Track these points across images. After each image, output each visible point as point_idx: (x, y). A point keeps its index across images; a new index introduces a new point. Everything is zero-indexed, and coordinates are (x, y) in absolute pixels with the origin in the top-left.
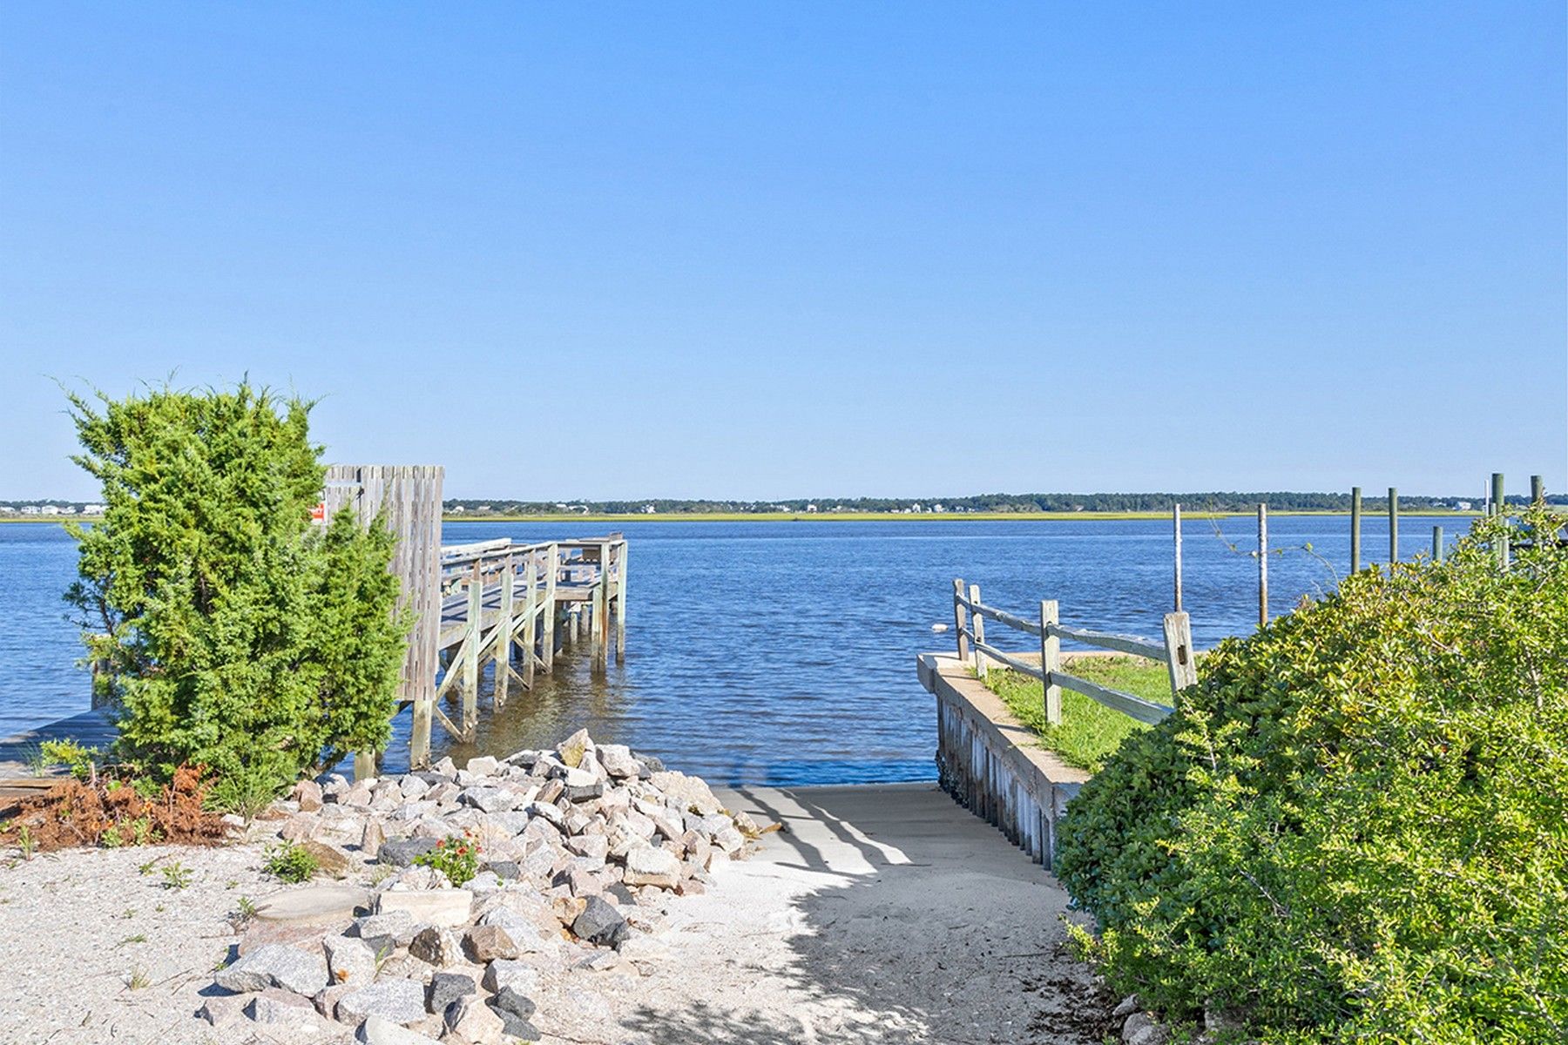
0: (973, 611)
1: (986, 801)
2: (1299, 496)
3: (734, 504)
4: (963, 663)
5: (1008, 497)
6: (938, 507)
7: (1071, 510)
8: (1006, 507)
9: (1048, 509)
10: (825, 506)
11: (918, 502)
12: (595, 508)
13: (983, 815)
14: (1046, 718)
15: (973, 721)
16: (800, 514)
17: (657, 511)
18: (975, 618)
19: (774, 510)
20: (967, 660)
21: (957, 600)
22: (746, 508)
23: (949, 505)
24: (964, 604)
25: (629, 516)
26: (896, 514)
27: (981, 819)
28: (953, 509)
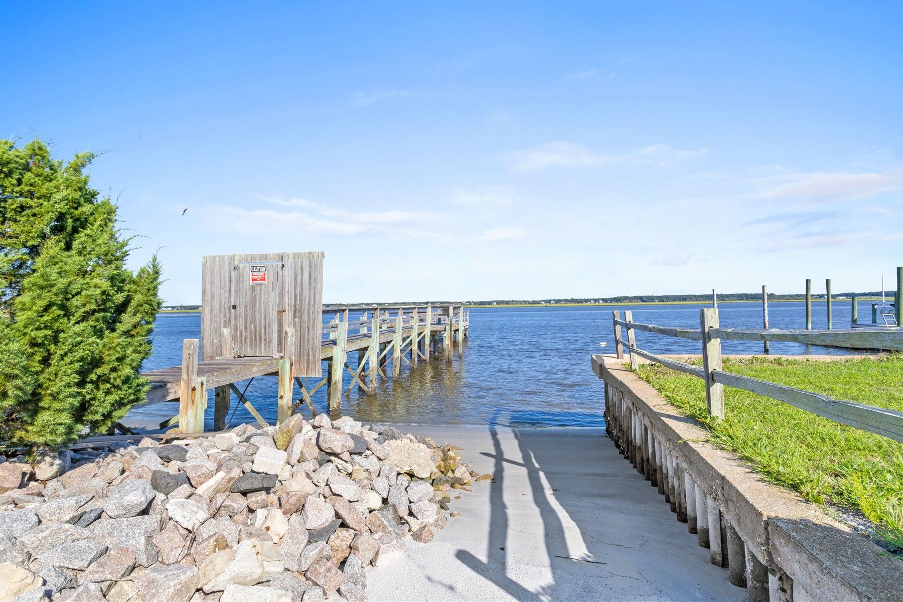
0: (628, 327)
1: (645, 464)
2: (751, 294)
3: (524, 301)
4: (619, 360)
5: (628, 297)
6: (601, 301)
7: (654, 302)
8: (627, 301)
9: (644, 301)
10: (557, 301)
11: (593, 299)
12: (475, 303)
13: (642, 471)
14: (710, 413)
15: (633, 403)
16: (548, 305)
17: (497, 304)
18: (629, 332)
19: (539, 303)
20: (622, 358)
21: (616, 323)
22: (529, 302)
23: (605, 300)
24: (621, 324)
25: (487, 306)
26: (584, 304)
27: (642, 475)
28: (606, 302)
